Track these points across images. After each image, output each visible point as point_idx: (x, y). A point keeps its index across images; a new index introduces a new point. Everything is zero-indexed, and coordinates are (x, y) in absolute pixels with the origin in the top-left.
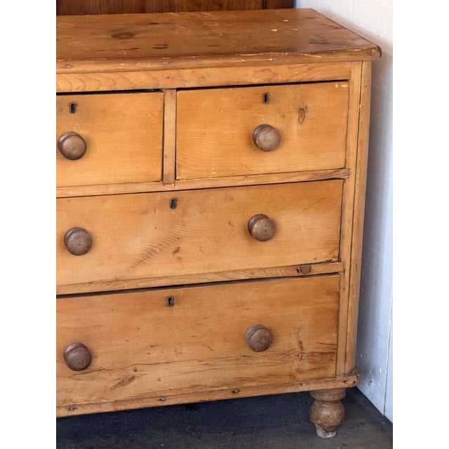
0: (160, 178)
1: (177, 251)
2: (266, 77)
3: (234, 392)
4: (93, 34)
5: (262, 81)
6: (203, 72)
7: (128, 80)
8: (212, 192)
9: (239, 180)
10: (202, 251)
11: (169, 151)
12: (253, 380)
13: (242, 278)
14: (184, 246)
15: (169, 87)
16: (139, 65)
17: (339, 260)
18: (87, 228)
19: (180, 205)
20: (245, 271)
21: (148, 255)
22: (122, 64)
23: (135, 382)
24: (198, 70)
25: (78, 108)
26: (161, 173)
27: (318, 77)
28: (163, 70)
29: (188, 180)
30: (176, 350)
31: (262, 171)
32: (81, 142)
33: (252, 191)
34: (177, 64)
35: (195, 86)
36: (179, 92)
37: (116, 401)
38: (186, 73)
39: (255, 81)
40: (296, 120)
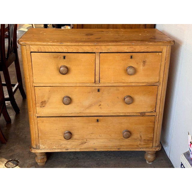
0: (94, 82)
1: (100, 105)
2: (131, 50)
3: (118, 149)
4: (81, 34)
5: (130, 51)
6: (109, 47)
7: (83, 49)
8: (112, 87)
9: (121, 84)
10: (108, 106)
11: (97, 73)
12: (124, 146)
13: (122, 115)
14: (102, 104)
15: (97, 52)
16: (86, 44)
17: (155, 112)
18: (70, 96)
19: (101, 91)
20: (123, 113)
21: (90, 106)
22: (80, 43)
23: (86, 144)
24: (108, 46)
25: (66, 58)
26: (94, 80)
27: (150, 51)
28: (95, 46)
29: (104, 83)
30: (99, 135)
31: (129, 82)
32: (66, 69)
33: (126, 88)
34: (100, 44)
35: (106, 52)
36: (100, 54)
37: (81, 149)
38: (103, 47)
39: (127, 51)
40: (142, 65)
